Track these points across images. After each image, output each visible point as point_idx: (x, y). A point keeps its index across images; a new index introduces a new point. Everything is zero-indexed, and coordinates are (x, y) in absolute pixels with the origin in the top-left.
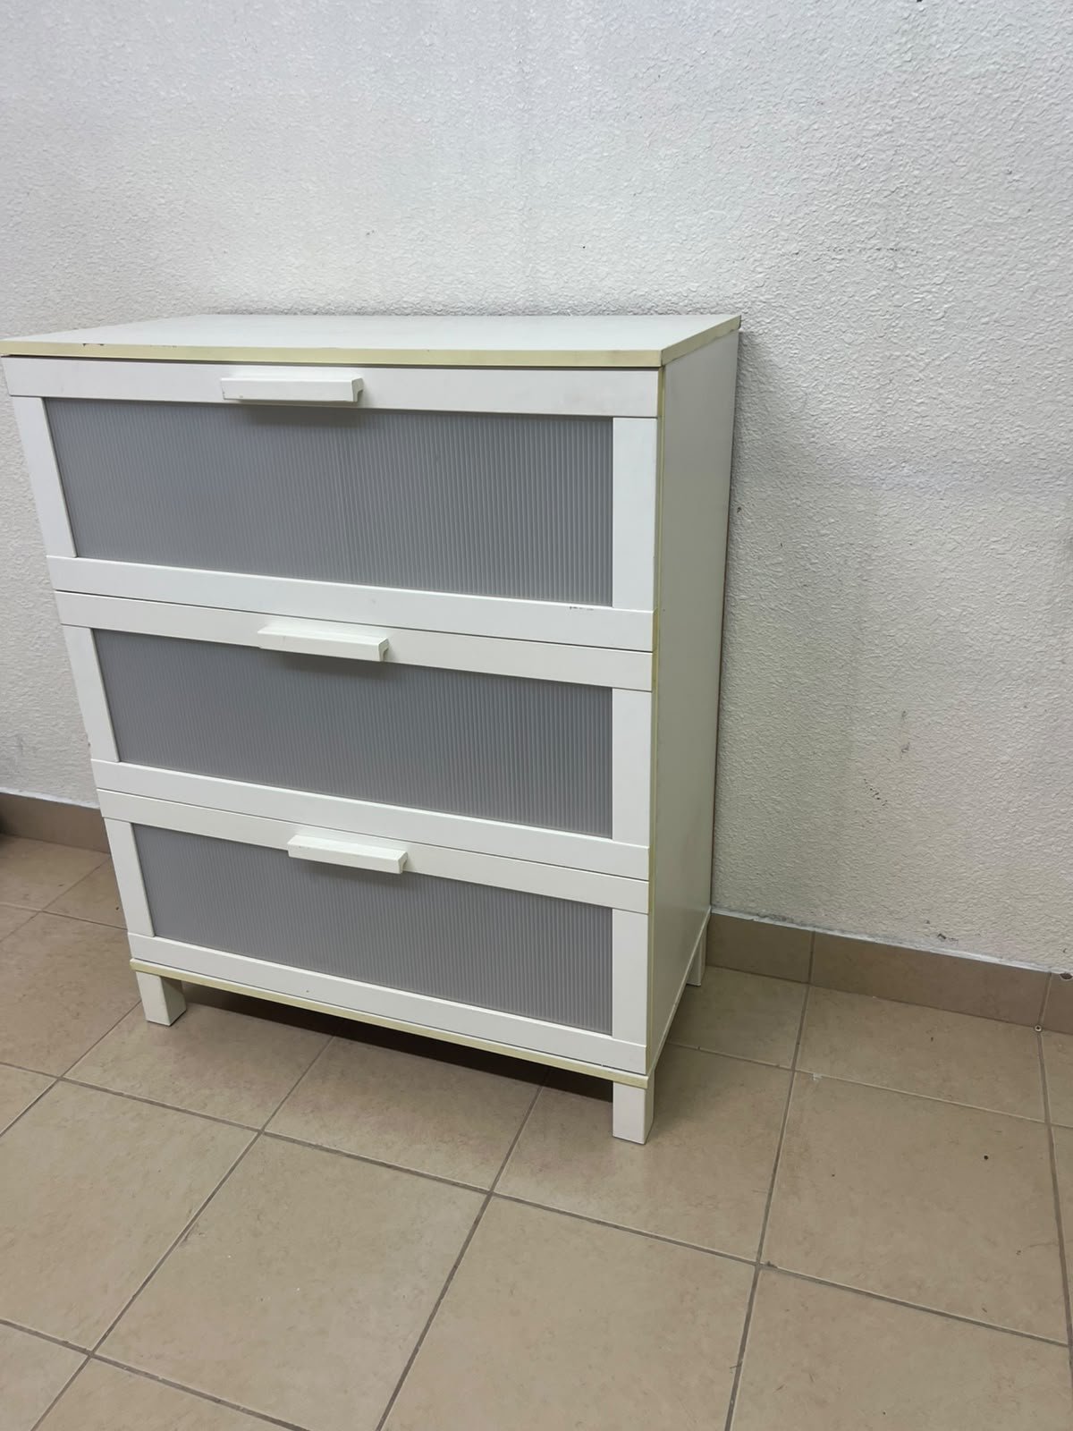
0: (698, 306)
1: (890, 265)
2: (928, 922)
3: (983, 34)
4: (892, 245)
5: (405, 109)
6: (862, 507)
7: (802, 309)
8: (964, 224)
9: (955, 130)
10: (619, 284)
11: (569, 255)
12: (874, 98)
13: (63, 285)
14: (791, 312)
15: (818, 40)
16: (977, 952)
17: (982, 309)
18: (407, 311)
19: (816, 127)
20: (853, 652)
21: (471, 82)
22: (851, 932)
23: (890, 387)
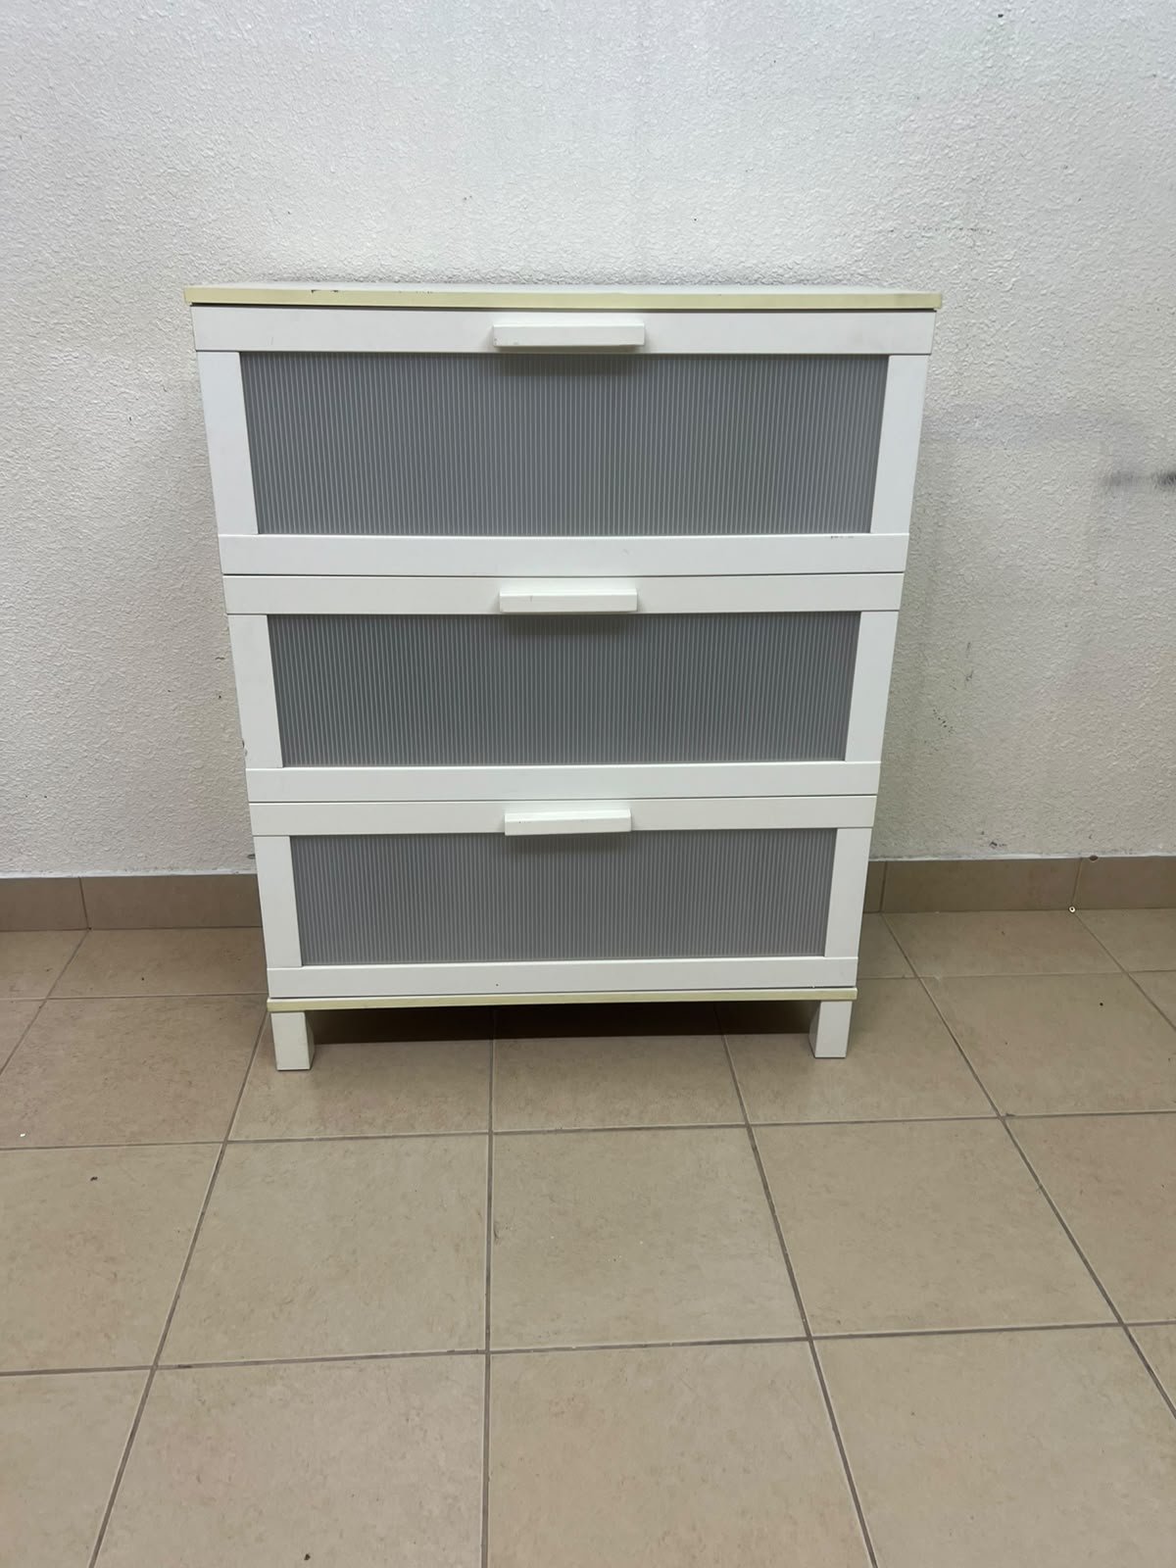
0: (803, 278)
1: (970, 243)
2: (983, 833)
3: (1049, 49)
4: (972, 226)
5: (515, 73)
6: (939, 460)
7: (895, 281)
8: (1029, 209)
9: (1025, 129)
10: (728, 256)
11: (679, 227)
12: (961, 96)
15: (917, 42)
16: (1021, 853)
17: (1042, 283)
19: (912, 118)
20: (927, 594)
21: (588, 51)
22: (917, 856)
23: (966, 351)
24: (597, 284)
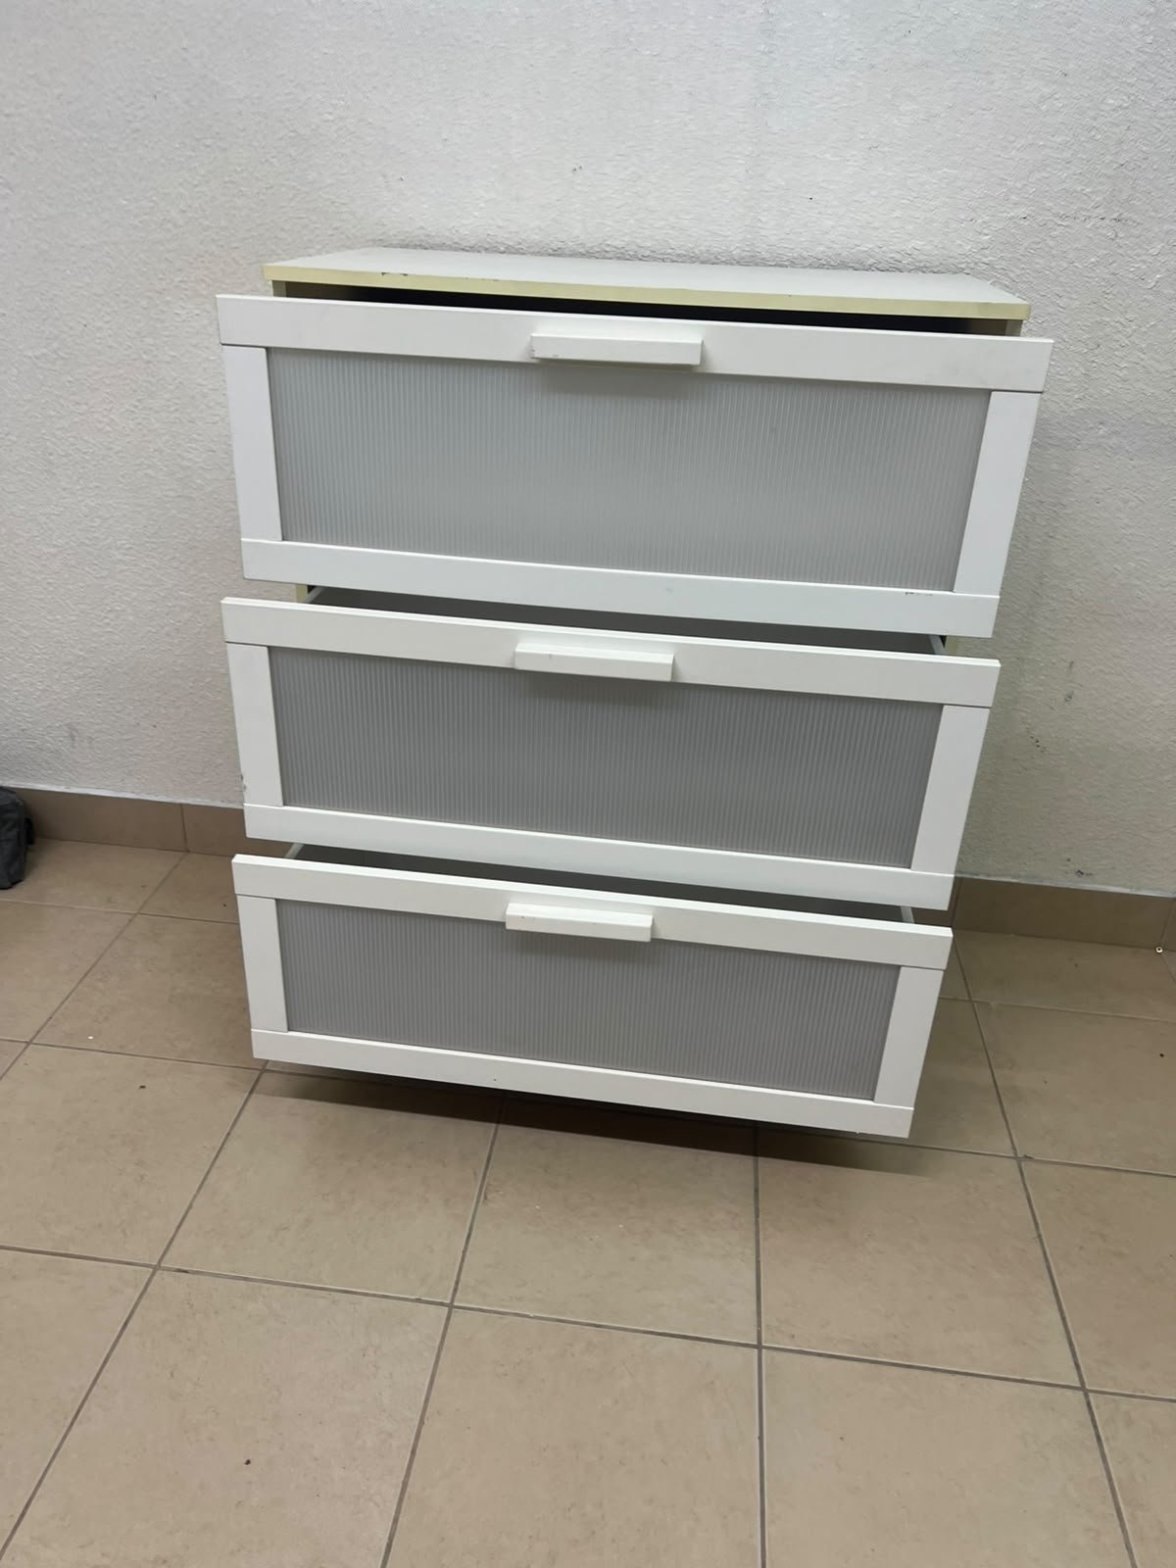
0: (922, 265)
1: (1111, 234)
2: (1069, 860)
4: (1115, 216)
6: (1055, 466)
10: (843, 238)
11: (793, 206)
12: (1115, 74)
14: (1012, 275)
16: (1112, 885)
18: (607, 255)
19: (1057, 96)
20: (1030, 607)
22: (995, 876)
23: (1096, 351)
24: (702, 263)
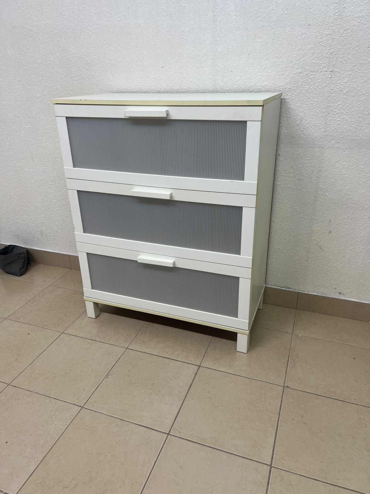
0: (268, 90)
1: (330, 76)
2: (336, 289)
3: (361, 4)
4: (331, 70)
5: (176, 27)
6: (318, 154)
7: (301, 90)
8: (354, 63)
9: (352, 34)
10: (243, 83)
11: (227, 74)
12: (326, 23)
13: (62, 84)
14: (298, 92)
15: (309, 5)
16: (351, 298)
17: (359, 90)
18: (173, 92)
19: (307, 32)
20: (314, 201)
21: (197, 18)
22: (310, 292)
23: (328, 115)
24: (201, 93)
